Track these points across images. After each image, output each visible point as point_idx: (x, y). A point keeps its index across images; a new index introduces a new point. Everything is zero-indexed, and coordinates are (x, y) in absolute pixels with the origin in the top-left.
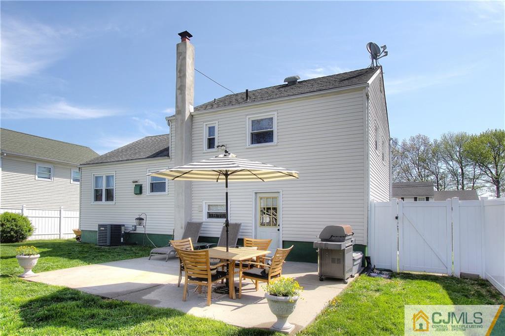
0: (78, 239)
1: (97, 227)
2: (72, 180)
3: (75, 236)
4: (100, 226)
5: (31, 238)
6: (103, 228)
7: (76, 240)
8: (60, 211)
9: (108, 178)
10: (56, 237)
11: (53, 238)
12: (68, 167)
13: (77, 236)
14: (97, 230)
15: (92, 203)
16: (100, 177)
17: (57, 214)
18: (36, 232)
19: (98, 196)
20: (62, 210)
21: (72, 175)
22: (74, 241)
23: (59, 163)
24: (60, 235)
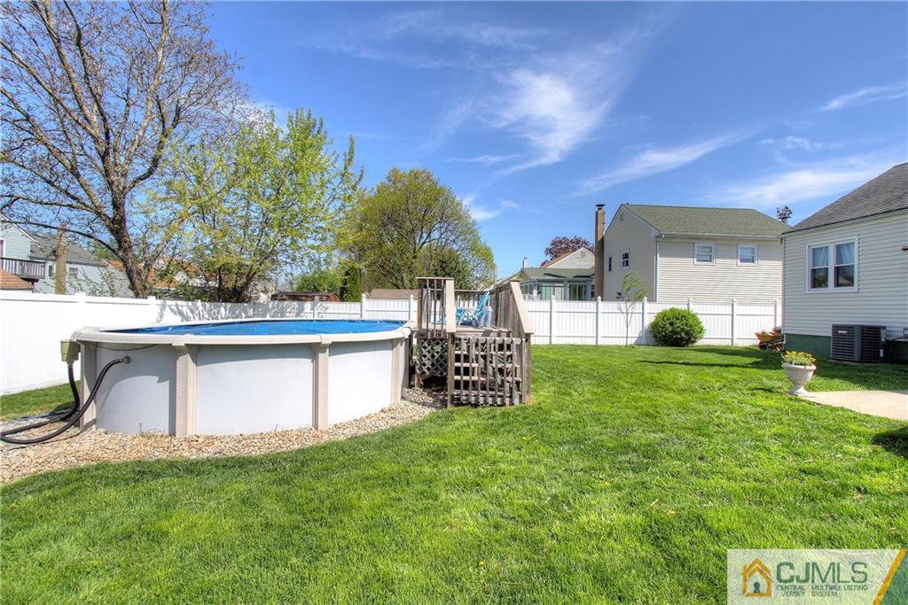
0: (762, 346)
1: (831, 330)
2: (739, 261)
3: (758, 342)
4: (836, 328)
5: (700, 343)
6: (845, 332)
7: (759, 349)
8: (733, 305)
9: (839, 248)
10: (728, 343)
11: (723, 344)
12: (733, 242)
13: (761, 343)
14: (830, 335)
15: (807, 292)
16: (821, 248)
17: (728, 309)
18: (707, 334)
19: (818, 280)
20: (735, 304)
21: (739, 254)
22: (756, 351)
23: (724, 239)
24: (732, 339)
